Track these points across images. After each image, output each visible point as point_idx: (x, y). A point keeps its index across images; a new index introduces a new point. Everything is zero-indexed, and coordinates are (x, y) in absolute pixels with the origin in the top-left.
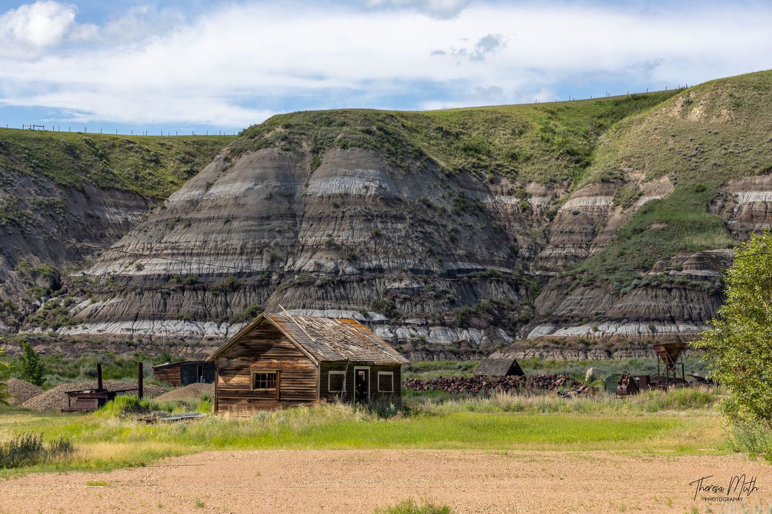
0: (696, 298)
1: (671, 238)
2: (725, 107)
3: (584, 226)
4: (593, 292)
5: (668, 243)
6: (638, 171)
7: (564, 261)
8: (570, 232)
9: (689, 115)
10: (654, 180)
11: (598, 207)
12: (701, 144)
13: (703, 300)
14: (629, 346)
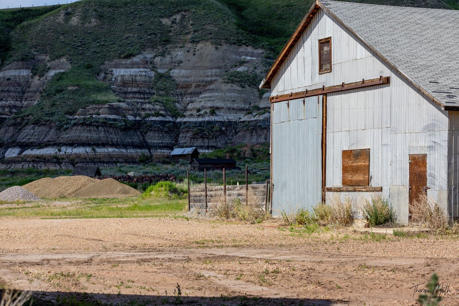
0: (114, 132)
1: (83, 95)
2: (93, 17)
3: (17, 88)
4: (41, 128)
5: (82, 98)
6: (43, 54)
7: (9, 108)
8: (8, 91)
9: (70, 21)
10: (56, 60)
11: (23, 76)
12: (83, 39)
13: (118, 133)
14: (84, 160)
